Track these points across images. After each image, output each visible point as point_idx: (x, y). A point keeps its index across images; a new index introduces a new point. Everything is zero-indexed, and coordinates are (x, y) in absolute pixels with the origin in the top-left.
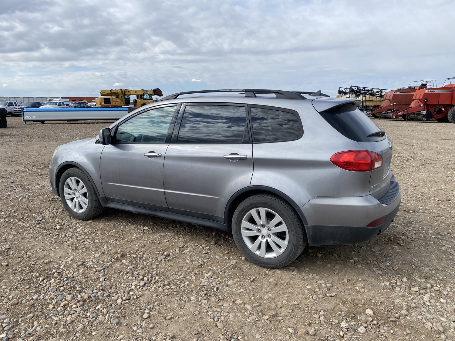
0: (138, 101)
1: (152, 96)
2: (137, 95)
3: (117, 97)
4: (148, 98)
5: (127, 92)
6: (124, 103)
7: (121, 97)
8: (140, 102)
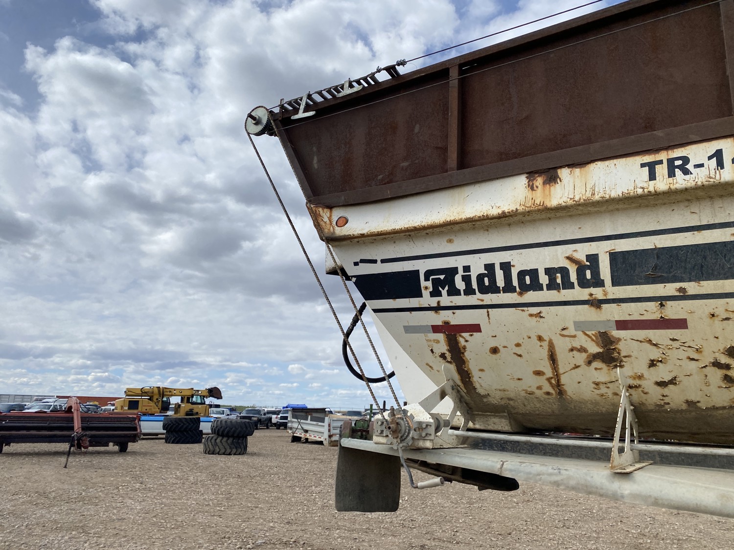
0: (183, 405)
1: (205, 399)
2: (182, 397)
3: (150, 399)
4: (199, 401)
5: (167, 392)
7: (157, 399)
8: (185, 407)
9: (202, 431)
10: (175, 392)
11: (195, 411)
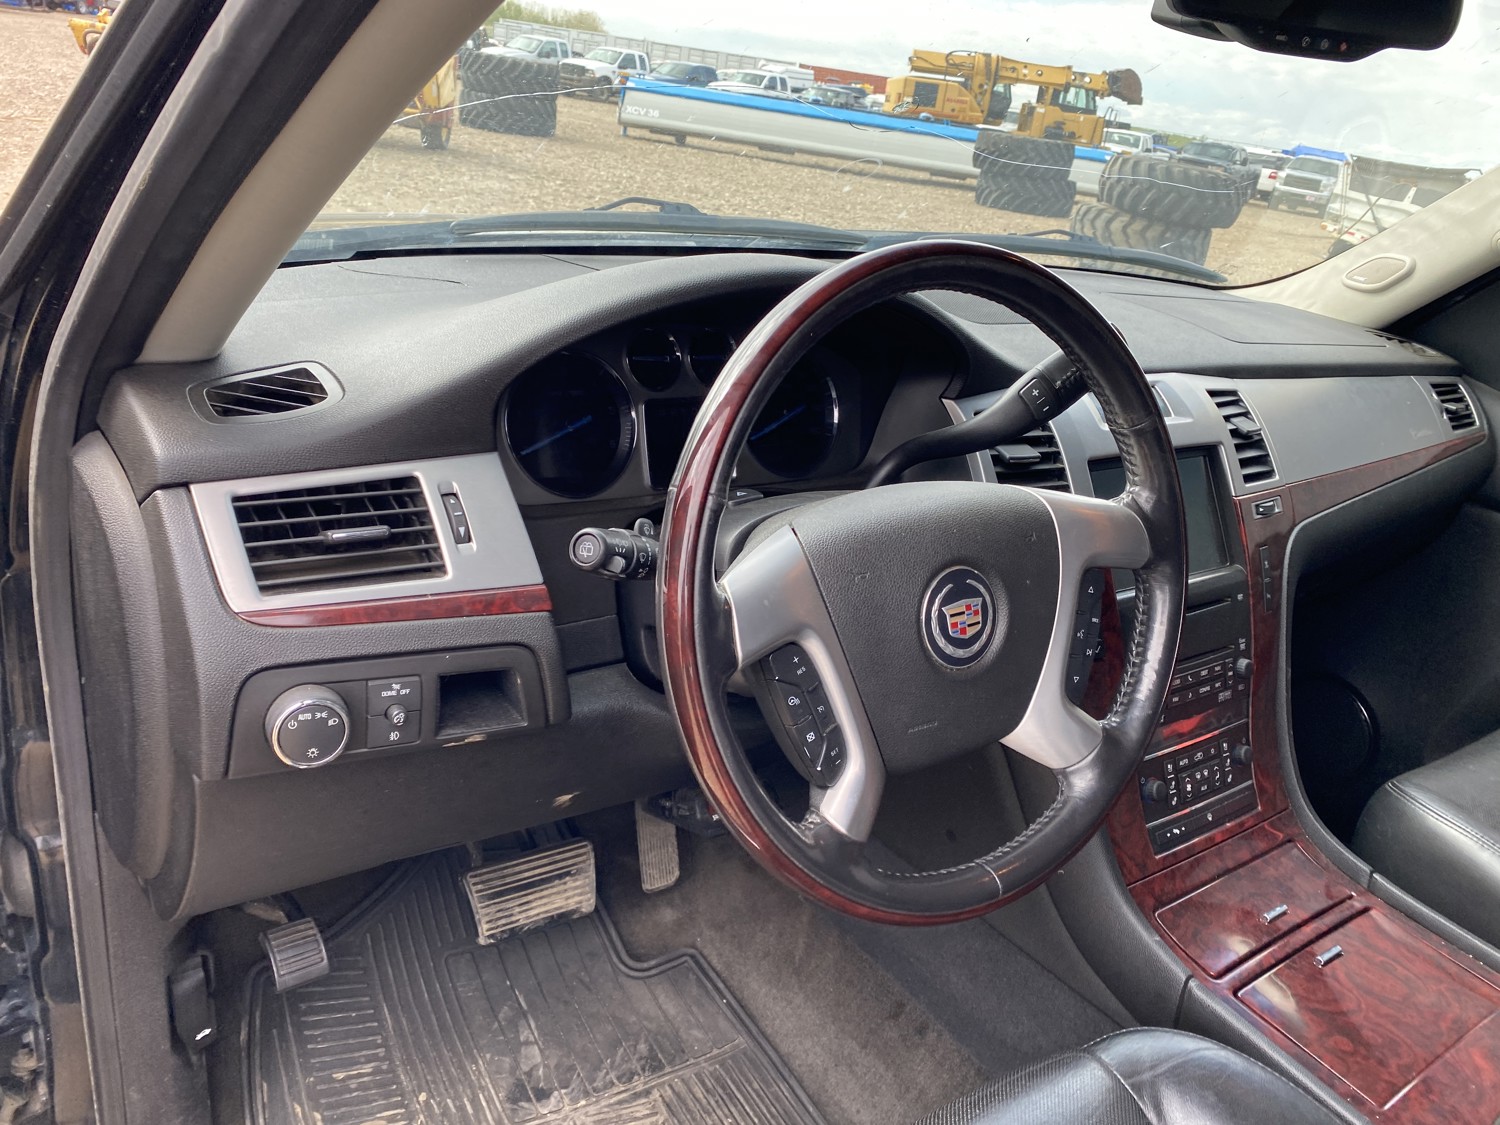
0: (1041, 110)
1: (1097, 98)
2: (1041, 88)
3: (964, 85)
4: (1082, 104)
5: (1007, 69)
6: (982, 112)
7: (981, 86)
8: (1044, 115)
9: (1074, 184)
10: (1025, 71)
11: (1068, 128)
